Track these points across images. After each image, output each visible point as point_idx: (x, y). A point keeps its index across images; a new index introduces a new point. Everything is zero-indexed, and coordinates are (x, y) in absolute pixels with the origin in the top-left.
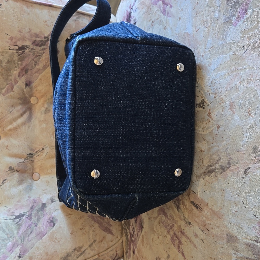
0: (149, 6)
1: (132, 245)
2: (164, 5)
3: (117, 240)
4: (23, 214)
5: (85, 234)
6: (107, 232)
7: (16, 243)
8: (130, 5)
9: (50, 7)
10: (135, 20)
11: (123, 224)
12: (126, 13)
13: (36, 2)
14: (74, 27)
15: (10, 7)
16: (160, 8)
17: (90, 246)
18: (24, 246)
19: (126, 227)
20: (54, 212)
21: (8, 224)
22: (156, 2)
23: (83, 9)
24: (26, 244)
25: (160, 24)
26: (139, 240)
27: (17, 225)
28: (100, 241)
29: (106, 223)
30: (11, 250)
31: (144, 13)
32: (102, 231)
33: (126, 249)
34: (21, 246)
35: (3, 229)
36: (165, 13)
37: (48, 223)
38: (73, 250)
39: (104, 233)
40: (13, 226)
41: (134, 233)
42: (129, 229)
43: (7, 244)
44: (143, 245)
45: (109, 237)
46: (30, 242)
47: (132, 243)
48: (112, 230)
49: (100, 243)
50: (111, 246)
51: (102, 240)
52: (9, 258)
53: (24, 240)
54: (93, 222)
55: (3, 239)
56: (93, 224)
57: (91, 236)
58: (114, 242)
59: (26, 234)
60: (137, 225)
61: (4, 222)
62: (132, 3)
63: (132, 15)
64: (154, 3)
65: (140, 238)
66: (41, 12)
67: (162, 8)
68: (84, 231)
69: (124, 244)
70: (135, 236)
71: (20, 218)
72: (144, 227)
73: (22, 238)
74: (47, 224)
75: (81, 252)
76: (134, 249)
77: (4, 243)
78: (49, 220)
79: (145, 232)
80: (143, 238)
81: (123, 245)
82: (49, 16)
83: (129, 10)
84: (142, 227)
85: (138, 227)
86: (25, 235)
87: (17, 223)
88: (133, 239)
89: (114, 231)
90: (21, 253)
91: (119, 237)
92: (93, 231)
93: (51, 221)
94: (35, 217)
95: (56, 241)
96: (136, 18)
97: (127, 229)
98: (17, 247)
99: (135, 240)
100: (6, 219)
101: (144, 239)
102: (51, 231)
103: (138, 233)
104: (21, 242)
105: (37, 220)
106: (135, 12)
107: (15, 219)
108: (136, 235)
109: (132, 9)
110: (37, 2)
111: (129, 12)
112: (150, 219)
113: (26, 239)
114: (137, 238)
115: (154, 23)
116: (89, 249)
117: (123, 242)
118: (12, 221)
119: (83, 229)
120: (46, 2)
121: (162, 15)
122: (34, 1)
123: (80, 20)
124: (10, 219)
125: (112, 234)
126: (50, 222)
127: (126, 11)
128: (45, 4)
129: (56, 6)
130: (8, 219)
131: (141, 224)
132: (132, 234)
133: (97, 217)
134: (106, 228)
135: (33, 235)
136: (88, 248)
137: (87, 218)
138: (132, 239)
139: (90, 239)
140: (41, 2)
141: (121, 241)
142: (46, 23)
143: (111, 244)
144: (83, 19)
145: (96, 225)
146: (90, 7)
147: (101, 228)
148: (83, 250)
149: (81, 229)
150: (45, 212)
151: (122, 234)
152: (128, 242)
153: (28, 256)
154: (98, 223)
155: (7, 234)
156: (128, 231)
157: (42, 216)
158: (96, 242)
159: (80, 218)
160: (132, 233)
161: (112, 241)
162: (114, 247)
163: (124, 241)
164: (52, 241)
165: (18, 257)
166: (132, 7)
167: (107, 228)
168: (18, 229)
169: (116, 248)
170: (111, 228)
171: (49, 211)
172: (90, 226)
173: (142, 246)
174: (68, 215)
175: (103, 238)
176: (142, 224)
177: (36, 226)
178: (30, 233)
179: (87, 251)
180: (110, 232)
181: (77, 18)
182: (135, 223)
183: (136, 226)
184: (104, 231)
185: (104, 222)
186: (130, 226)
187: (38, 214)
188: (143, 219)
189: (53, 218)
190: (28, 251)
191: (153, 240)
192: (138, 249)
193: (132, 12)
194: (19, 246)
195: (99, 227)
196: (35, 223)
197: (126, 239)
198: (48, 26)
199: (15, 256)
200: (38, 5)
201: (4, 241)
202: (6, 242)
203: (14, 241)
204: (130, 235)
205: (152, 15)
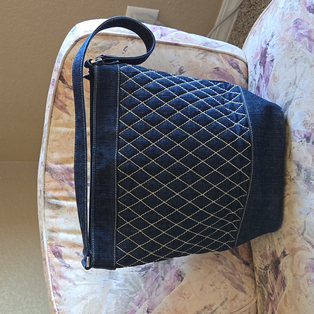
0: (291, 42)
1: (270, 305)
2: (310, 41)
3: (251, 299)
4: (148, 266)
5: (216, 291)
6: (239, 290)
7: (144, 297)
8: (266, 40)
9: (176, 46)
10: (273, 56)
11: (258, 281)
12: (259, 48)
13: (162, 42)
14: (201, 66)
15: (136, 49)
16: (305, 44)
17: (222, 304)
18: (152, 300)
19: (262, 285)
20: (181, 265)
21: (135, 277)
22: (300, 38)
23: (210, 46)
24: (154, 299)
25: (305, 62)
26: (281, 299)
27: (143, 278)
28: (232, 300)
29: (238, 280)
30: (139, 304)
31: (285, 50)
32: (234, 288)
33: (261, 311)
34: (149, 301)
35: (130, 281)
36: (312, 50)
37: (175, 277)
38: (203, 308)
39: (236, 290)
40: (140, 279)
41: (273, 292)
42: (267, 288)
43: (135, 298)
44: (286, 306)
45: (241, 295)
46: (158, 297)
47: (270, 303)
48: (244, 288)
49: (232, 302)
50: (244, 306)
51: (234, 298)
52: (137, 313)
53: (151, 294)
54: (224, 278)
55: (130, 292)
56: (224, 280)
57: (222, 294)
58: (247, 302)
59: (154, 288)
60: (278, 283)
61: (130, 274)
62: (268, 39)
63: (269, 51)
64: (297, 39)
65: (282, 297)
66: (167, 52)
67: (307, 45)
68: (214, 287)
69: (259, 305)
70: (274, 295)
71: (146, 271)
72: (288, 285)
73: (150, 292)
74: (175, 279)
75: (212, 311)
76: (273, 310)
77: (132, 296)
78: (176, 274)
79: (289, 291)
80: (286, 297)
81: (257, 306)
82: (175, 55)
83: (264, 46)
84: (284, 285)
85: (279, 285)
86: (152, 289)
87: (144, 275)
88: (273, 299)
89: (247, 289)
90: (149, 308)
91: (252, 297)
92: (225, 288)
93: (179, 275)
94: (162, 270)
95: (185, 297)
96: (273, 55)
97: (263, 287)
98: (145, 301)
99: (275, 300)
100: (132, 271)
101: (288, 298)
102: (180, 285)
103: (279, 292)
104: (149, 296)
105: (164, 273)
106: (272, 48)
107: (140, 271)
108: (277, 294)
109: (268, 45)
110: (164, 42)
111: (264, 47)
112: (294, 276)
113: (154, 293)
114: (278, 298)
115: (298, 60)
116: (221, 308)
117: (256, 302)
118: (138, 273)
119: (213, 285)
120: (172, 41)
121: (307, 52)
122: (160, 41)
123: (207, 58)
124: (136, 271)
125: (245, 292)
126: (177, 276)
127: (259, 46)
128: (172, 43)
129: (183, 44)
130: (134, 271)
131: (283, 282)
132: (271, 293)
133: (228, 273)
134: (238, 285)
135: (161, 289)
136: (219, 307)
137: (217, 273)
138: (271, 299)
139: (221, 296)
140: (167, 41)
141: (255, 301)
142: (172, 63)
143: (244, 303)
144: (211, 57)
145: (227, 281)
146: (217, 43)
147: (233, 286)
148: (214, 308)
149: (211, 285)
150: (172, 264)
151: (255, 293)
152: (265, 302)
153: (156, 311)
154: (230, 279)
155: (134, 287)
156: (265, 289)
157: (169, 270)
158: (228, 301)
159: (209, 273)
160: (271, 291)
161: (244, 301)
162: (247, 307)
163: (258, 301)
164: (181, 297)
165: (146, 312)
166: (268, 43)
167: (240, 285)
168: (145, 282)
169: (250, 308)
170: (244, 286)
171: (176, 264)
172: (221, 283)
173: (284, 307)
174: (196, 269)
175: (236, 296)
176: (285, 282)
177: (163, 279)
178: (157, 287)
179: (218, 309)
180: (243, 290)
181: (204, 56)
182: (275, 281)
183: (276, 284)
184: (236, 288)
185: (235, 278)
186: (268, 284)
187: (164, 267)
188: (285, 276)
189: (180, 272)
190: (157, 307)
191: (299, 300)
192: (279, 309)
193: (269, 48)
194: (147, 300)
195: (231, 284)
196: (162, 277)
197: (261, 299)
198: (174, 66)
199: (143, 311)
200: (164, 45)
201: (131, 294)
202: (134, 296)
203: (141, 295)
204: (267, 295)
205: (295, 52)
